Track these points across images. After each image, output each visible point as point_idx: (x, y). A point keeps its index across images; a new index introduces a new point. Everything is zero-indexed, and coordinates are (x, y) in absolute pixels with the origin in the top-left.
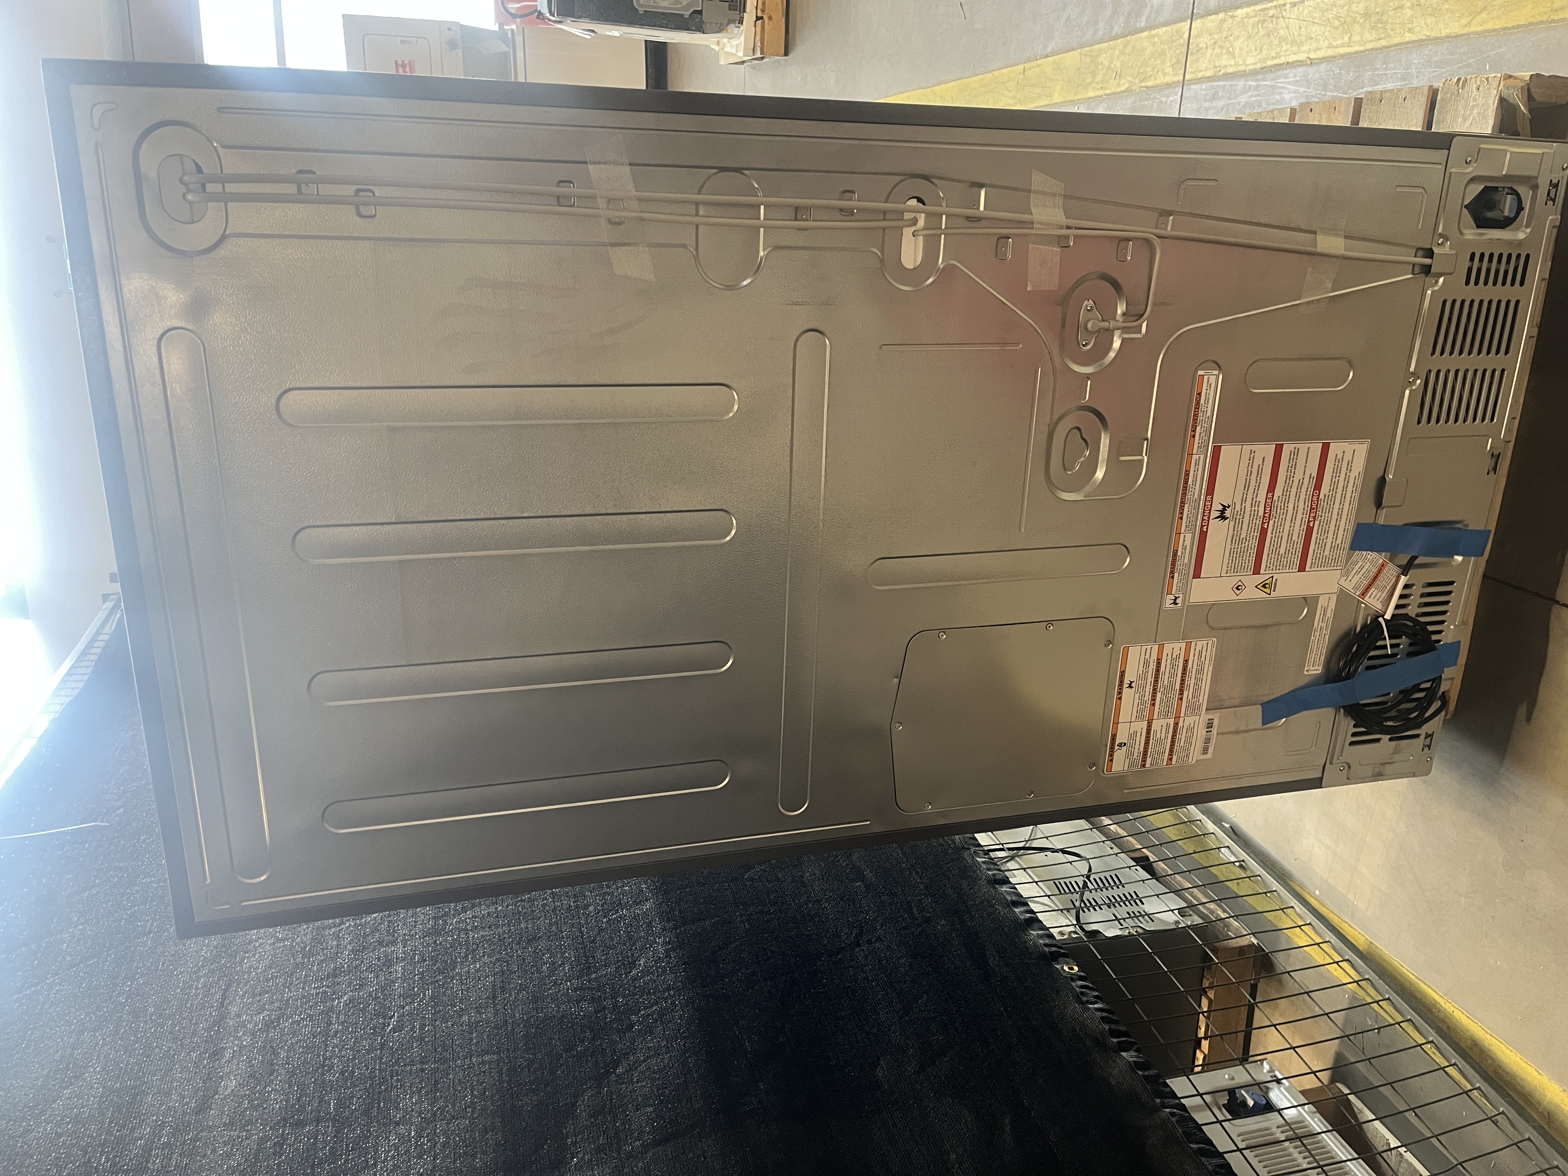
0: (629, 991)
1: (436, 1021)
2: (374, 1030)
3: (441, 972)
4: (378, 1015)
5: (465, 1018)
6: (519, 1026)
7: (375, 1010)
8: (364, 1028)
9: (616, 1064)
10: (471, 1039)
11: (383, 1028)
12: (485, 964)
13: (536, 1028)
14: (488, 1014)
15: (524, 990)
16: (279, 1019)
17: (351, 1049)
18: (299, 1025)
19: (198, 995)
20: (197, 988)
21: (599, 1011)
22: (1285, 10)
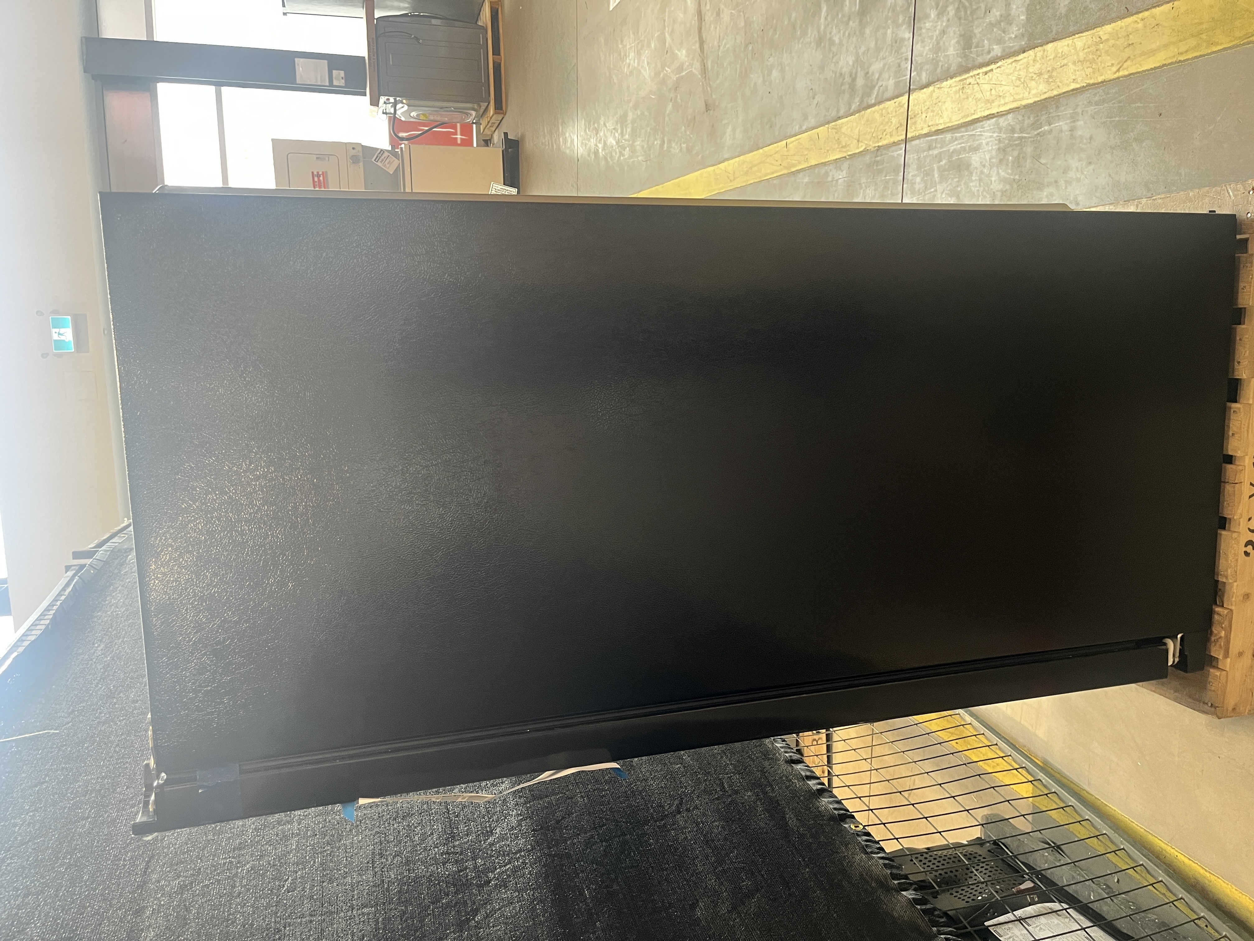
0: (487, 854)
1: (323, 882)
2: (272, 891)
3: (328, 844)
4: (274, 879)
5: (349, 880)
6: (394, 883)
7: (273, 875)
8: (263, 891)
9: (476, 912)
10: (353, 897)
11: (278, 889)
12: (366, 836)
13: (408, 886)
14: (368, 876)
15: (398, 856)
16: (192, 883)
17: (252, 906)
18: (208, 888)
19: (126, 865)
20: (125, 860)
21: (461, 871)
22: (979, 78)
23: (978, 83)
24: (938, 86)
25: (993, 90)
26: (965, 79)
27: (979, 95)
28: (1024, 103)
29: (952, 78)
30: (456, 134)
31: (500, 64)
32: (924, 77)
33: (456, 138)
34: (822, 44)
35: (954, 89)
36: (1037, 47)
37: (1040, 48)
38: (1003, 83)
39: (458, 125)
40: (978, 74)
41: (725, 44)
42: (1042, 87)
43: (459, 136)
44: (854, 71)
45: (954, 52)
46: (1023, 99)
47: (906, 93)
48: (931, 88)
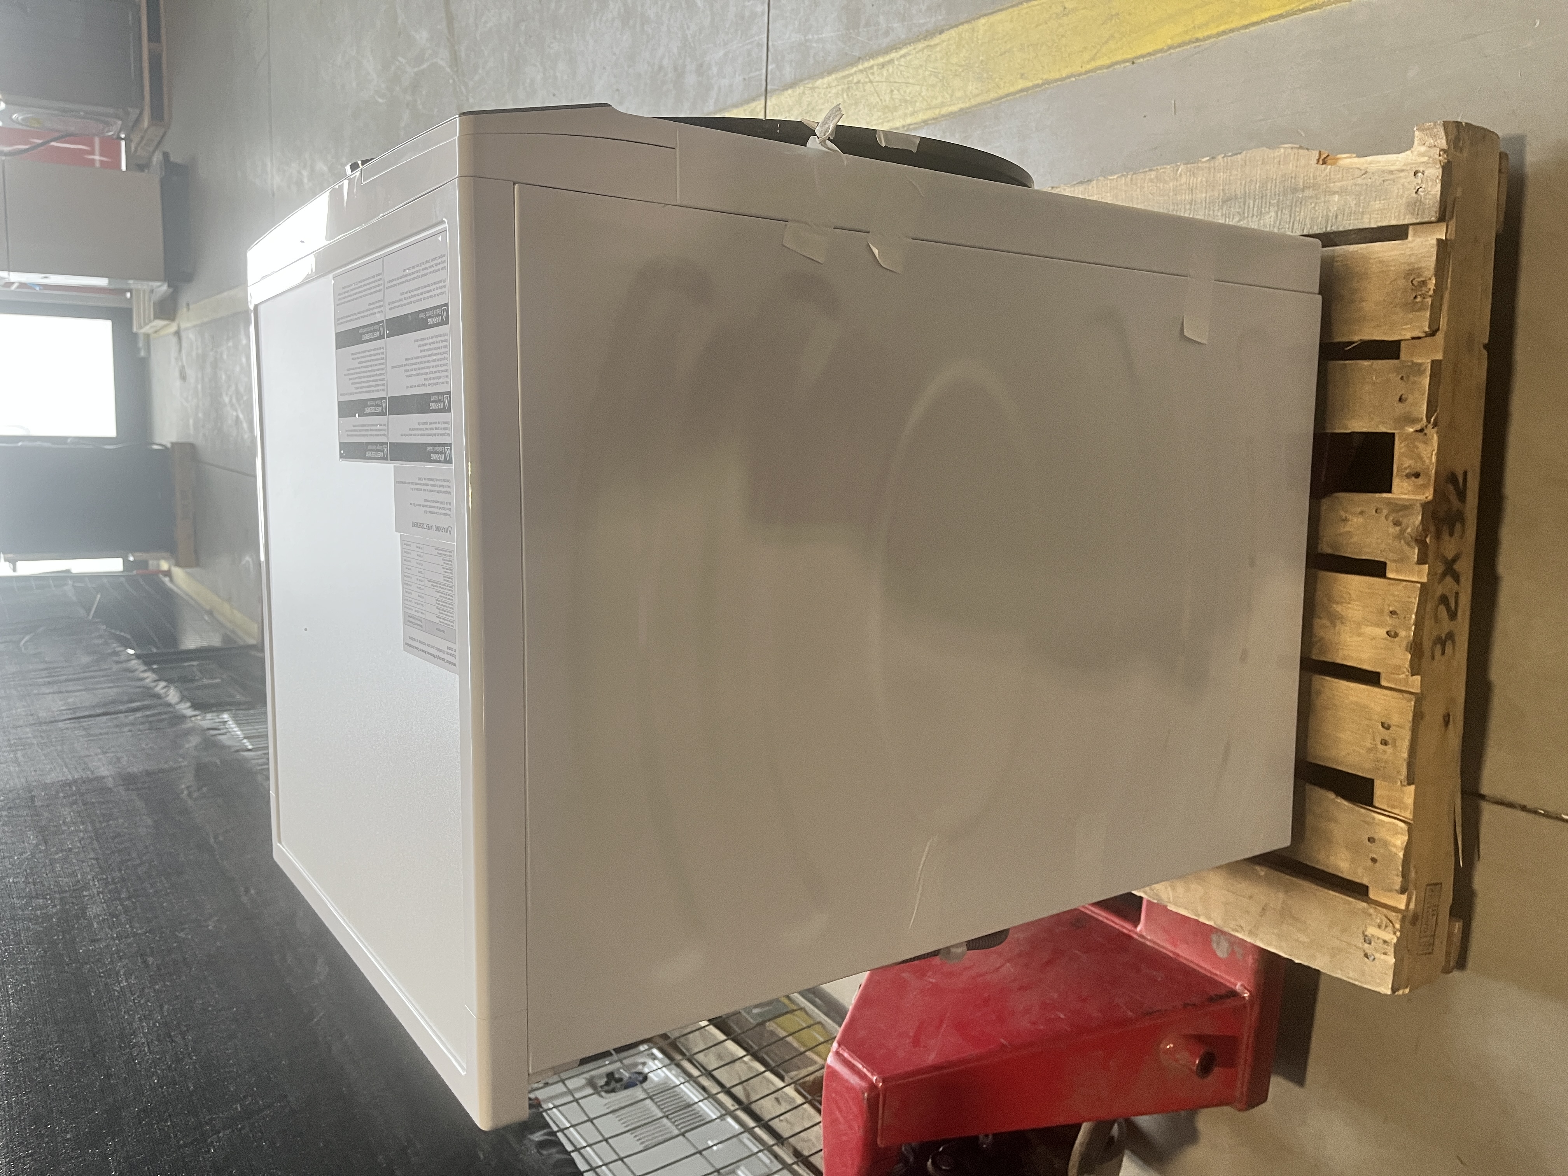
22: (873, 74)
23: (871, 82)
24: (810, 85)
25: (895, 92)
26: (851, 75)
27: (874, 100)
28: (945, 111)
29: (830, 73)
30: (92, 153)
31: (160, 55)
32: (788, 73)
33: (93, 161)
34: (631, 23)
35: (834, 91)
36: (962, 24)
37: (966, 26)
38: (911, 81)
39: (97, 140)
40: (871, 67)
41: (486, 22)
42: (972, 87)
43: (97, 157)
44: (681, 62)
45: (832, 34)
46: (943, 105)
47: (761, 95)
48: (799, 90)
